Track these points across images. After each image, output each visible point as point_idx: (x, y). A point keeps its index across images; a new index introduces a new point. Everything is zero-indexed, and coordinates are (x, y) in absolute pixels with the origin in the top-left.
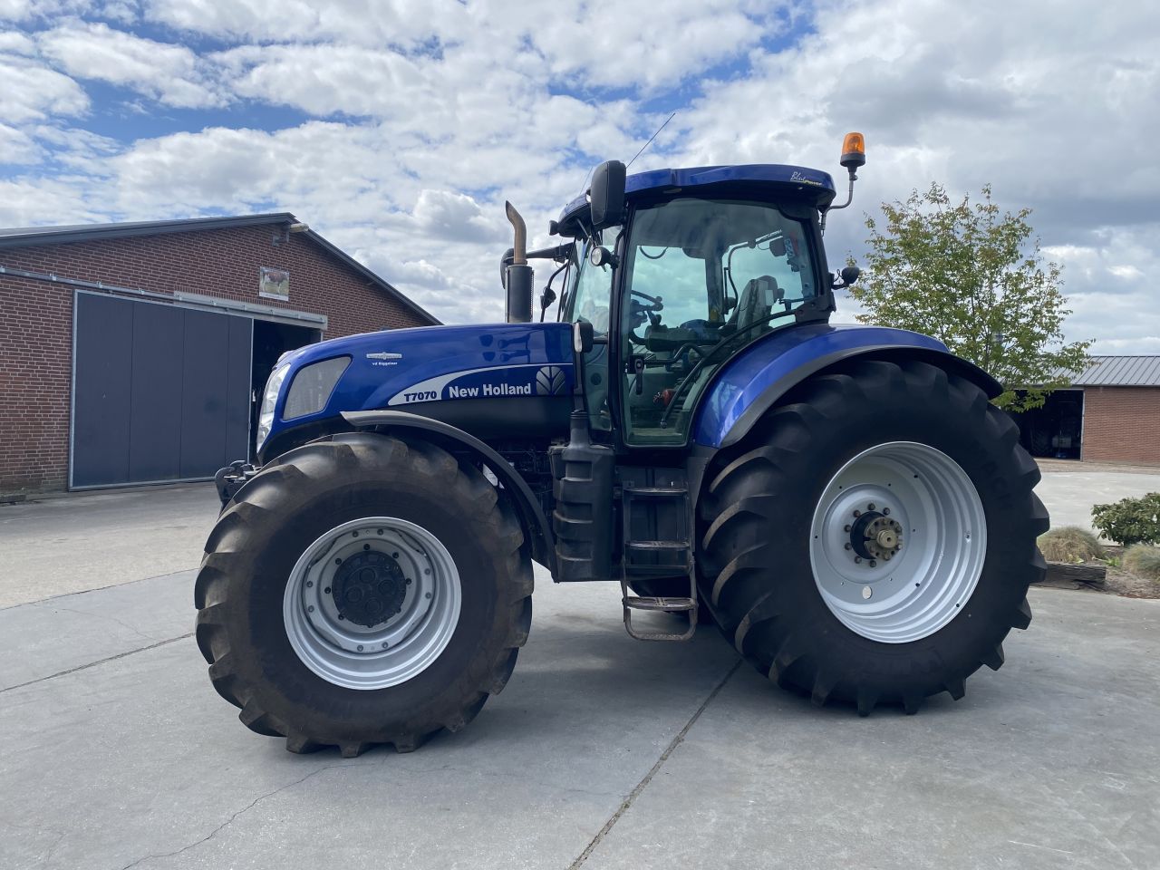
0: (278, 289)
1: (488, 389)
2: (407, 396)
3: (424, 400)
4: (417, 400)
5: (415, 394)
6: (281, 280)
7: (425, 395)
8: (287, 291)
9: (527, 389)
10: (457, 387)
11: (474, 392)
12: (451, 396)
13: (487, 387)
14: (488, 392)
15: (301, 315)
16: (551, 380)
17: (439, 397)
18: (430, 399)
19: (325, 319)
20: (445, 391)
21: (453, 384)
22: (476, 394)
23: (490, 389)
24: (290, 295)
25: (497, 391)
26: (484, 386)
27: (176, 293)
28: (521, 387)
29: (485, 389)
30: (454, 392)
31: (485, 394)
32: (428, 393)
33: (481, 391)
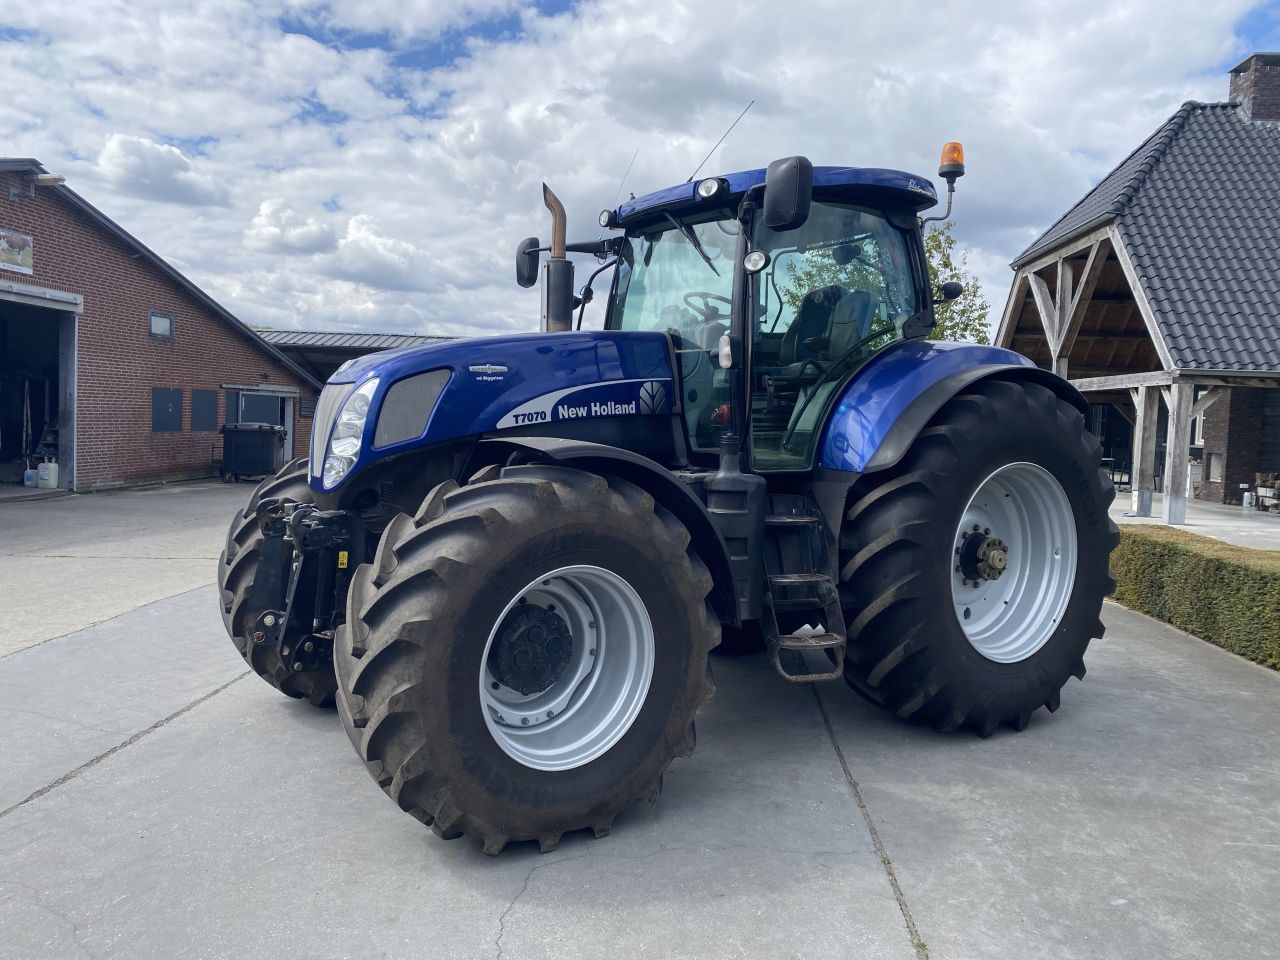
0: (19, 258)
1: (596, 409)
2: (516, 417)
3: (534, 422)
4: (527, 422)
5: (524, 415)
6: (22, 247)
7: (535, 416)
8: (30, 261)
9: (631, 409)
10: (566, 407)
11: (582, 412)
12: (561, 417)
13: (595, 406)
14: (596, 412)
15: (50, 293)
16: (652, 397)
17: (549, 419)
18: (540, 420)
19: (80, 299)
20: (555, 411)
21: (561, 402)
22: (585, 415)
23: (597, 408)
24: (34, 267)
25: (604, 410)
26: (593, 404)
28: (626, 406)
29: (593, 409)
30: (563, 412)
31: (593, 414)
32: (538, 413)
33: (589, 411)
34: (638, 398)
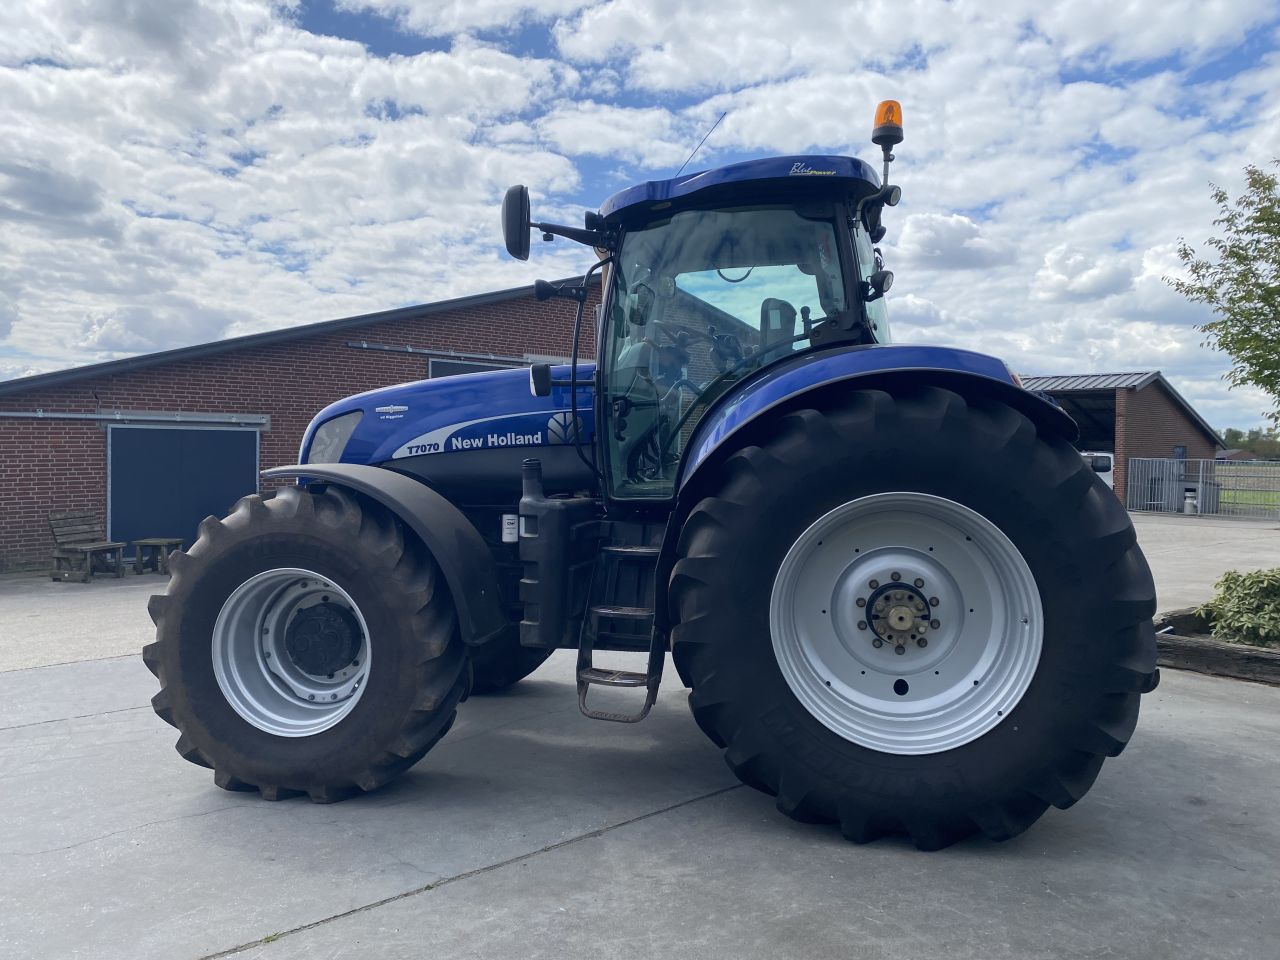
1: (493, 440)
2: (410, 448)
3: (427, 452)
4: (420, 453)
5: (418, 447)
7: (428, 448)
9: (538, 438)
10: (460, 439)
11: (478, 443)
12: (454, 448)
13: (493, 437)
14: (493, 442)
16: (565, 427)
17: (441, 449)
18: (432, 451)
20: (448, 443)
21: (456, 435)
22: (480, 445)
23: (495, 439)
25: (503, 441)
26: (489, 436)
27: (525, 355)
28: (530, 437)
29: (490, 439)
30: (457, 443)
31: (490, 444)
32: (431, 445)
33: (485, 441)
34: (544, 429)
